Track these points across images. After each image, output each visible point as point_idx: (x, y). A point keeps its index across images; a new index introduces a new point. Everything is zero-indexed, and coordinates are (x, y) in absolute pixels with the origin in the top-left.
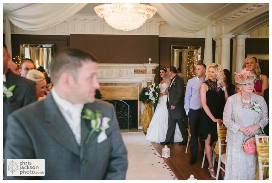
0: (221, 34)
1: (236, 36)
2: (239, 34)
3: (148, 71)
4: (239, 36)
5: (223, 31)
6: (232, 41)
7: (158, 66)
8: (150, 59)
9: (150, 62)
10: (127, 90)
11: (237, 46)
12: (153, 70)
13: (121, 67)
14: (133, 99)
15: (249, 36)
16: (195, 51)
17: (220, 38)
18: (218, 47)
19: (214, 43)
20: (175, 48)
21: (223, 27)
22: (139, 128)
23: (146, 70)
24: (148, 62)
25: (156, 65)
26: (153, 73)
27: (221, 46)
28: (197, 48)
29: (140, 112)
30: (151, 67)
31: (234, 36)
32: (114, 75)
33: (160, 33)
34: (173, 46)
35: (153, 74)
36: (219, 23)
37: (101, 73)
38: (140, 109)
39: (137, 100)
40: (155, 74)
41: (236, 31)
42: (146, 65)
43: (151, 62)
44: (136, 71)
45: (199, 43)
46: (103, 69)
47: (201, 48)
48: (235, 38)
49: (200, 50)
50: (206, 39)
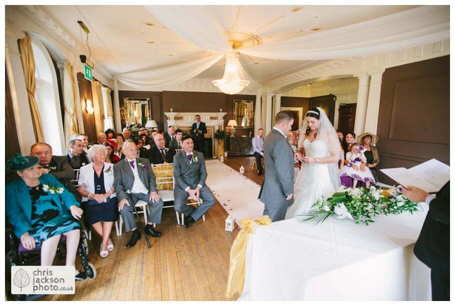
0: (266, 93)
2: (278, 94)
3: (219, 118)
4: (278, 95)
5: (267, 91)
6: (273, 98)
8: (221, 110)
11: (275, 101)
12: (223, 117)
14: (209, 137)
15: (283, 95)
16: (249, 104)
17: (266, 96)
18: (264, 102)
19: (261, 98)
21: (267, 89)
22: (214, 157)
23: (217, 117)
24: (219, 112)
25: (225, 113)
26: (223, 119)
27: (266, 101)
29: (214, 146)
30: (221, 115)
31: (274, 95)
34: (234, 101)
36: (265, 86)
38: (214, 144)
39: (212, 139)
41: (276, 93)
42: (218, 113)
43: (222, 112)
44: (212, 118)
45: (252, 99)
48: (275, 96)
49: (252, 103)
50: (257, 96)
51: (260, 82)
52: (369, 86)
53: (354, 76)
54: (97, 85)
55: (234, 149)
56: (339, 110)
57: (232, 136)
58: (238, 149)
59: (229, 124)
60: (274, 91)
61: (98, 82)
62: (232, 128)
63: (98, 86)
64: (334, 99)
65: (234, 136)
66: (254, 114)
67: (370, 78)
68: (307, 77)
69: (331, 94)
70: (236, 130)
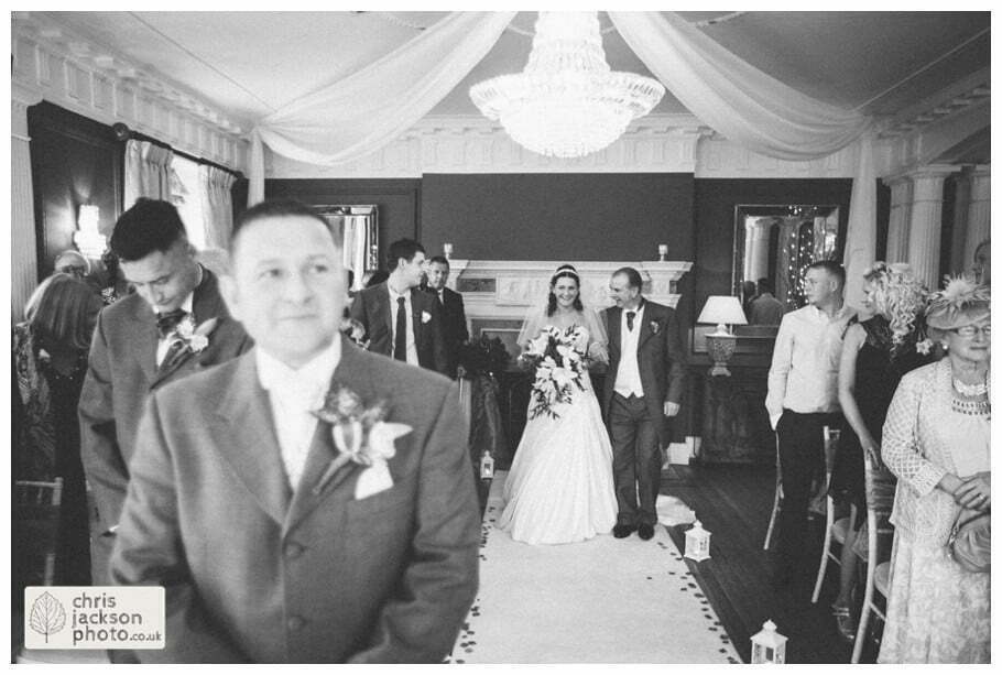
0: (912, 164)
1: (965, 169)
3: (655, 285)
5: (918, 152)
6: (949, 186)
7: (688, 269)
8: (663, 249)
9: (662, 258)
12: (672, 283)
16: (819, 221)
17: (907, 178)
18: (898, 206)
20: (754, 212)
21: (919, 142)
23: (649, 283)
24: (656, 258)
25: (682, 267)
26: (671, 292)
27: (910, 204)
28: (825, 213)
30: (666, 272)
33: (698, 166)
34: (742, 208)
35: (672, 296)
36: (904, 126)
37: (512, 289)
40: (679, 296)
42: (649, 265)
43: (668, 258)
45: (832, 195)
46: (516, 279)
47: (836, 213)
49: (833, 218)
50: (854, 182)
51: (876, 112)
54: (144, 155)
55: (721, 429)
57: (719, 370)
58: (743, 433)
59: (704, 317)
61: (146, 146)
62: (721, 333)
63: (148, 161)
65: (725, 371)
70: (738, 341)
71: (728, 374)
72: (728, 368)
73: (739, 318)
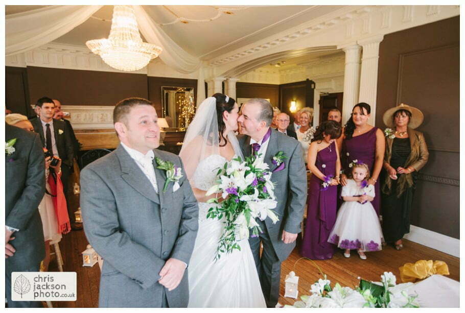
0: (213, 76)
1: (227, 79)
2: (230, 77)
4: (231, 79)
5: (215, 73)
6: (223, 84)
10: (112, 138)
11: (228, 90)
13: (103, 110)
15: (240, 80)
16: (187, 93)
17: (212, 81)
18: (210, 89)
19: (206, 84)
20: (165, 89)
21: (215, 70)
27: (214, 89)
28: (188, 90)
31: (225, 79)
32: (95, 120)
33: (148, 72)
34: (163, 87)
36: (211, 65)
37: (78, 117)
41: (228, 75)
45: (191, 85)
46: (79, 113)
47: (193, 90)
48: (227, 81)
49: (192, 92)
50: (198, 81)
51: (203, 59)
52: (360, 63)
53: (338, 48)
56: (320, 102)
60: (226, 73)
64: (313, 86)
66: (195, 109)
67: (362, 51)
68: (272, 50)
69: (308, 79)
70: (167, 133)
71: (164, 145)
72: (164, 142)
73: (166, 126)
